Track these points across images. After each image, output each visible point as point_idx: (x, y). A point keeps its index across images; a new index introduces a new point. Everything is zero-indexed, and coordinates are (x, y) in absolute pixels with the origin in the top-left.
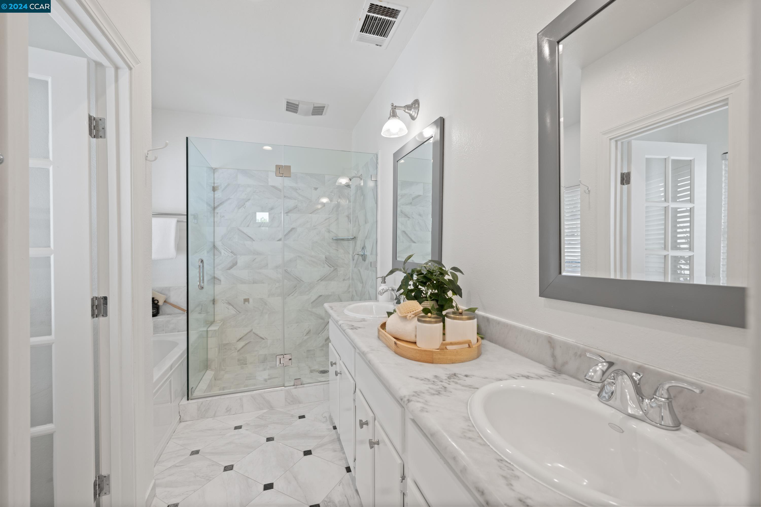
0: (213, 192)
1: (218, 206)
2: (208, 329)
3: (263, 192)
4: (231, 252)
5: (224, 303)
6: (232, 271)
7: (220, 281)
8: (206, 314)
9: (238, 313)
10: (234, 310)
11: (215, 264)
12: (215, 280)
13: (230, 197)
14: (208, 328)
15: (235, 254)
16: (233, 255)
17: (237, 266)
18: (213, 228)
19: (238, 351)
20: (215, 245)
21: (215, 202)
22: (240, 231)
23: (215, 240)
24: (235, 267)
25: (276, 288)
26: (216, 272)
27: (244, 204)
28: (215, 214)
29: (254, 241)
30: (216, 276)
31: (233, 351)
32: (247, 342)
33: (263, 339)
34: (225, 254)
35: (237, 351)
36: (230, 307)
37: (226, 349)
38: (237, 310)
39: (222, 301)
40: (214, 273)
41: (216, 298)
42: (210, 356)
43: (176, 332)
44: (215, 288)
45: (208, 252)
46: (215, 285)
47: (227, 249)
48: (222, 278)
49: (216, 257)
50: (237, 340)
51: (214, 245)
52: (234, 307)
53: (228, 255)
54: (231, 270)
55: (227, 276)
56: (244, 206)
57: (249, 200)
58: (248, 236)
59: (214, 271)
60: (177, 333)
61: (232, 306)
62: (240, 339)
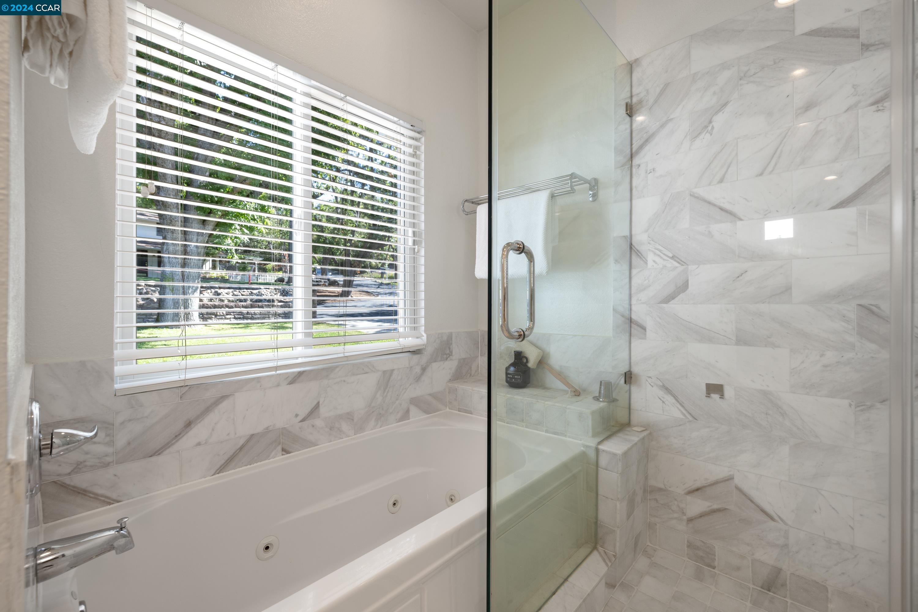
0: (628, 118)
1: (641, 147)
2: (601, 447)
3: (775, 63)
4: (673, 258)
5: (652, 384)
6: (675, 306)
7: (644, 329)
8: (606, 403)
9: (691, 418)
10: (678, 408)
11: (633, 288)
12: (633, 325)
13: (671, 117)
14: (600, 443)
15: (681, 262)
16: (676, 264)
17: (687, 291)
18: (627, 203)
19: (690, 520)
20: (633, 243)
21: (634, 142)
22: (697, 198)
23: (633, 233)
24: (681, 295)
25: (825, 366)
26: (634, 308)
27: (710, 122)
28: (634, 170)
29: (741, 220)
30: (634, 317)
31: (675, 515)
32: (715, 507)
33: (772, 519)
34: (656, 263)
35: (685, 518)
36: (669, 399)
37: (656, 500)
38: (686, 410)
39: (649, 380)
40: (631, 310)
41: (636, 370)
42: (604, 515)
43: (543, 431)
44: (632, 345)
45: (616, 261)
46: (632, 338)
47: (660, 251)
48: (649, 323)
49: (634, 271)
50: (686, 491)
51: (631, 244)
52: (678, 401)
53: (665, 266)
54: (670, 303)
55: (660, 318)
56: (710, 128)
57: (725, 105)
58: (721, 209)
59: (630, 305)
60: (543, 433)
61: (674, 397)
62: (698, 490)
